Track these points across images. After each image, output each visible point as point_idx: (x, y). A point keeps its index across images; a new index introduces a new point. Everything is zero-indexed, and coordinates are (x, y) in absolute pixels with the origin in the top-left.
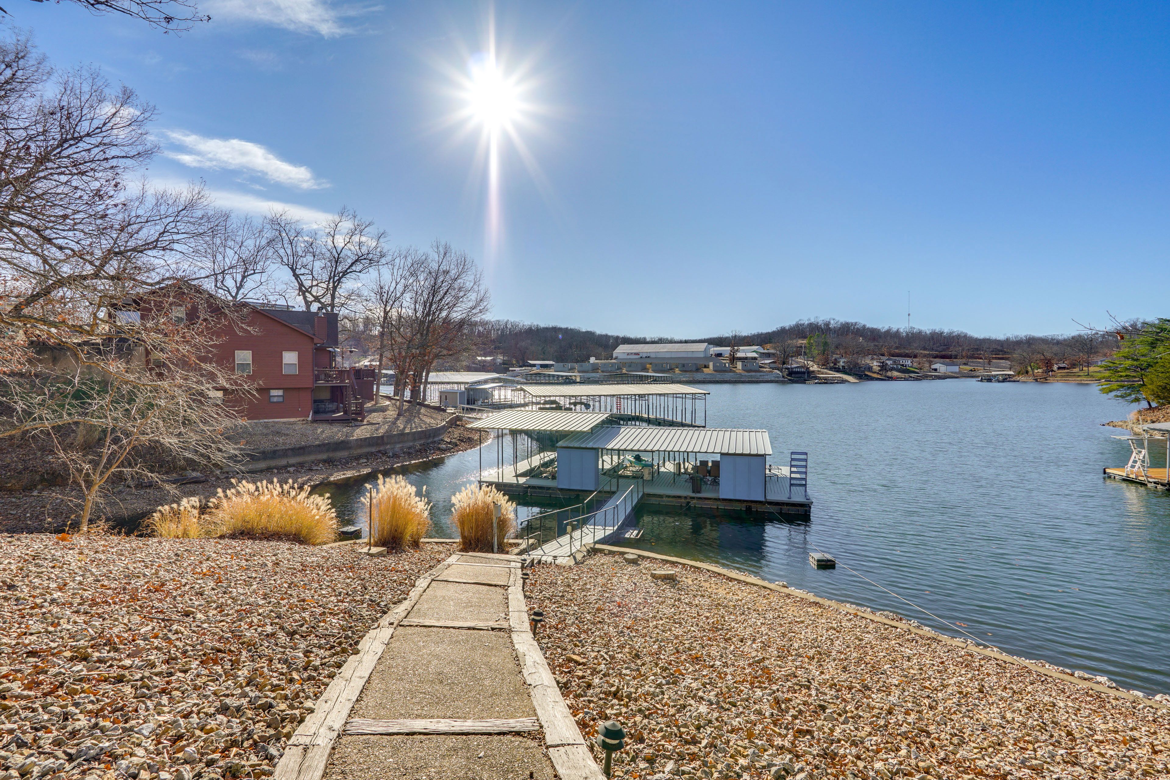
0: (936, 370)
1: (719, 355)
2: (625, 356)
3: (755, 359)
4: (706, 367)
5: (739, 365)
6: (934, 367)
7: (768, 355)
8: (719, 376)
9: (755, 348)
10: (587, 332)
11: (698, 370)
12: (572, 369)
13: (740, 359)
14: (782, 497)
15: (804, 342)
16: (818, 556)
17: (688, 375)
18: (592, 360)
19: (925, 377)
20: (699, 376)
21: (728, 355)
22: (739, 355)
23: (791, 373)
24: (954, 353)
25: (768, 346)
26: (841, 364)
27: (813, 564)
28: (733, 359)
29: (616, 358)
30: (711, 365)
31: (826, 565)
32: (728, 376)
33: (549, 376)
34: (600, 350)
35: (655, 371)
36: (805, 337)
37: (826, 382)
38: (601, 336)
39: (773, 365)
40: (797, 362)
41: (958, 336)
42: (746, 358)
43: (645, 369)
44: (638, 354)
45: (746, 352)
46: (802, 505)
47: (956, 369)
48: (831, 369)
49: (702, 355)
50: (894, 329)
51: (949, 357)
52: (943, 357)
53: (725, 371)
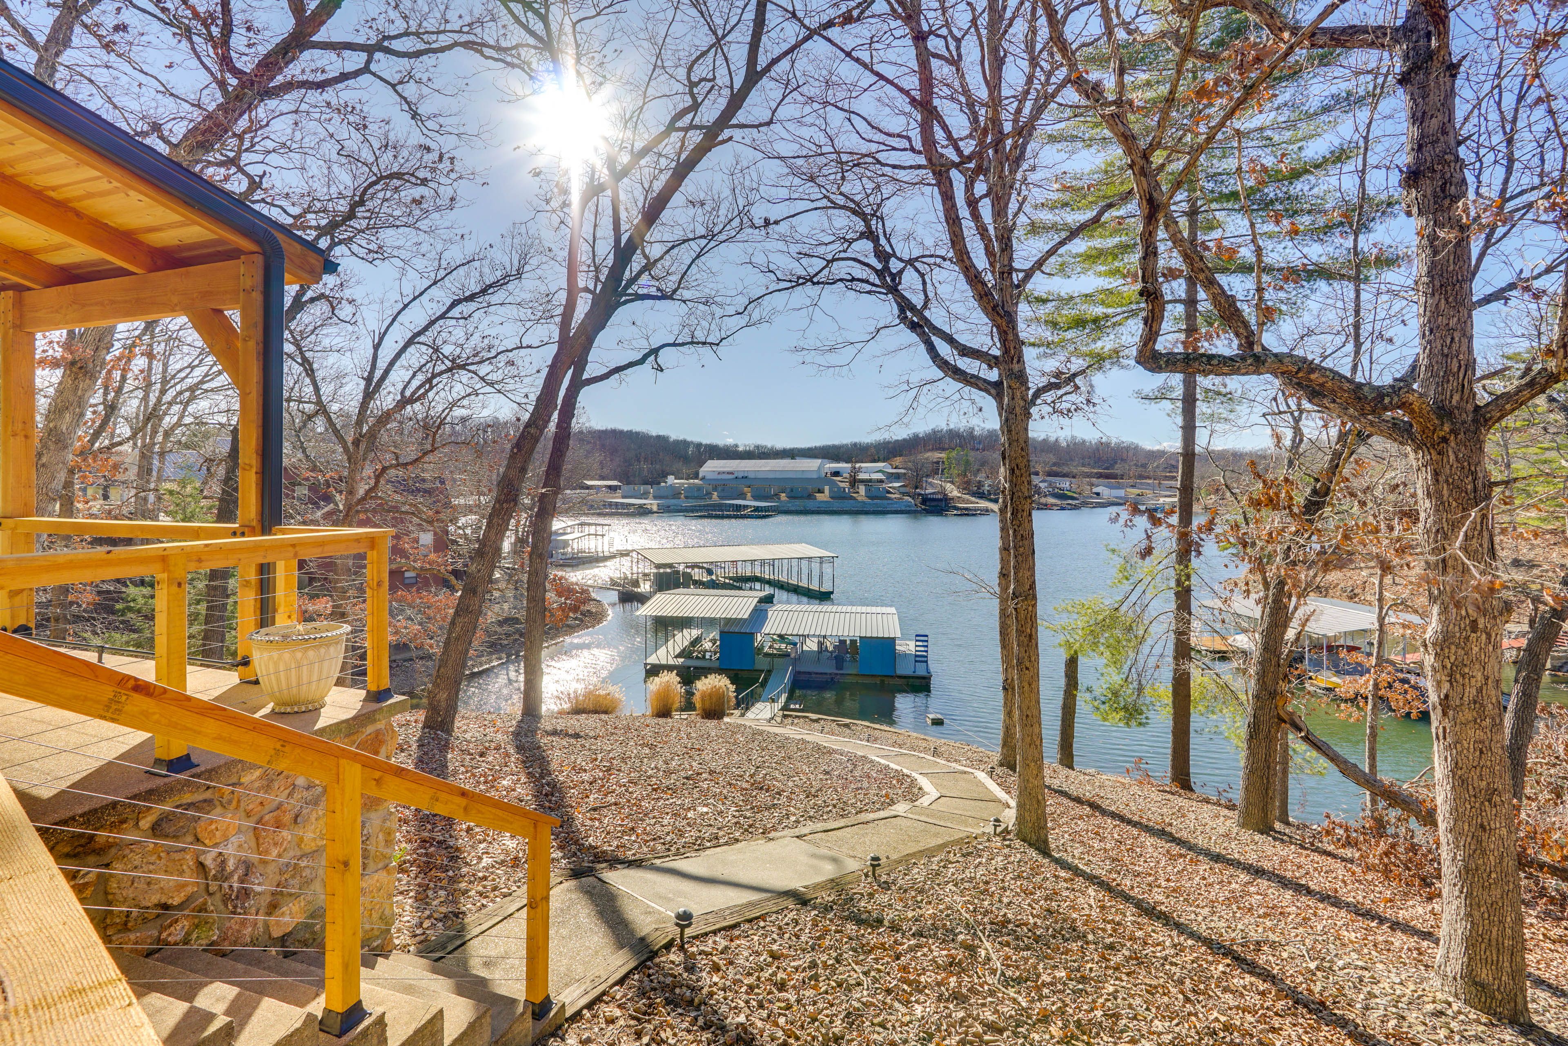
0: (1098, 494)
1: (836, 474)
2: (716, 476)
3: (881, 481)
4: (820, 491)
5: (862, 489)
6: (1095, 490)
7: (897, 477)
8: (837, 505)
9: (880, 465)
10: (658, 437)
11: (810, 496)
12: (645, 495)
13: (862, 481)
14: (908, 672)
15: (943, 455)
16: (931, 716)
17: (798, 502)
18: (671, 479)
19: (1085, 504)
20: (810, 504)
21: (846, 475)
22: (862, 476)
23: (925, 500)
24: (1119, 472)
25: (898, 461)
26: (987, 488)
27: (929, 722)
28: (854, 482)
29: (703, 478)
30: (827, 489)
31: (938, 722)
32: (847, 505)
33: (617, 504)
34: (678, 465)
35: (756, 498)
36: (943, 449)
37: (967, 513)
38: (677, 443)
39: (903, 490)
40: (934, 485)
41: (1128, 449)
42: (870, 481)
43: (742, 496)
44: (732, 473)
45: (871, 470)
46: (924, 678)
47: (1121, 493)
48: (974, 494)
49: (815, 476)
50: (1052, 439)
51: (1114, 477)
52: (1108, 477)
53: (844, 498)
